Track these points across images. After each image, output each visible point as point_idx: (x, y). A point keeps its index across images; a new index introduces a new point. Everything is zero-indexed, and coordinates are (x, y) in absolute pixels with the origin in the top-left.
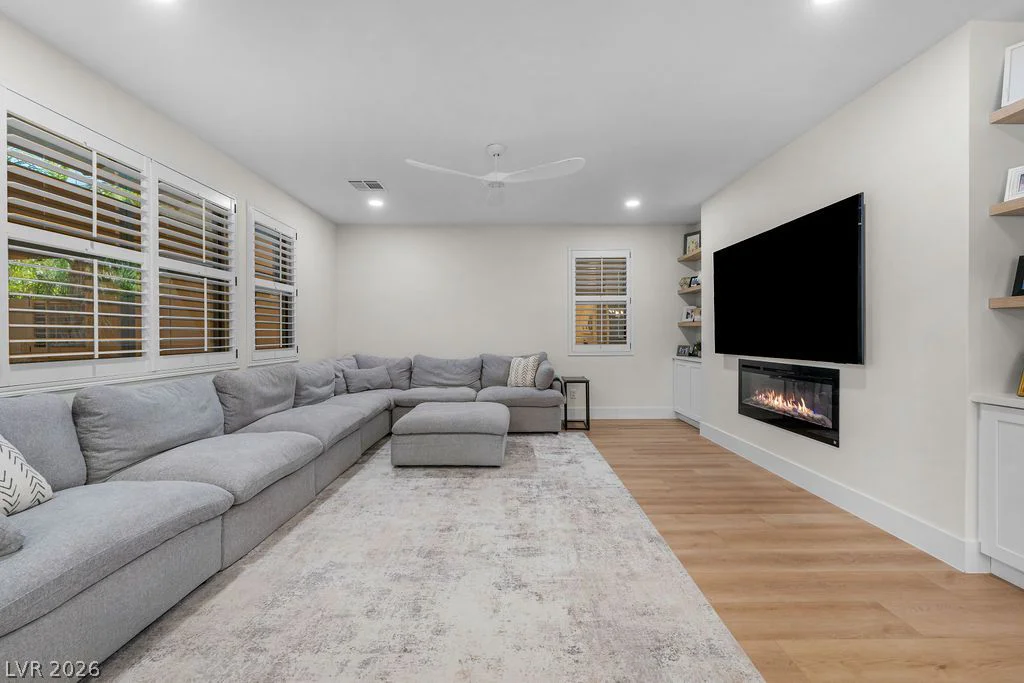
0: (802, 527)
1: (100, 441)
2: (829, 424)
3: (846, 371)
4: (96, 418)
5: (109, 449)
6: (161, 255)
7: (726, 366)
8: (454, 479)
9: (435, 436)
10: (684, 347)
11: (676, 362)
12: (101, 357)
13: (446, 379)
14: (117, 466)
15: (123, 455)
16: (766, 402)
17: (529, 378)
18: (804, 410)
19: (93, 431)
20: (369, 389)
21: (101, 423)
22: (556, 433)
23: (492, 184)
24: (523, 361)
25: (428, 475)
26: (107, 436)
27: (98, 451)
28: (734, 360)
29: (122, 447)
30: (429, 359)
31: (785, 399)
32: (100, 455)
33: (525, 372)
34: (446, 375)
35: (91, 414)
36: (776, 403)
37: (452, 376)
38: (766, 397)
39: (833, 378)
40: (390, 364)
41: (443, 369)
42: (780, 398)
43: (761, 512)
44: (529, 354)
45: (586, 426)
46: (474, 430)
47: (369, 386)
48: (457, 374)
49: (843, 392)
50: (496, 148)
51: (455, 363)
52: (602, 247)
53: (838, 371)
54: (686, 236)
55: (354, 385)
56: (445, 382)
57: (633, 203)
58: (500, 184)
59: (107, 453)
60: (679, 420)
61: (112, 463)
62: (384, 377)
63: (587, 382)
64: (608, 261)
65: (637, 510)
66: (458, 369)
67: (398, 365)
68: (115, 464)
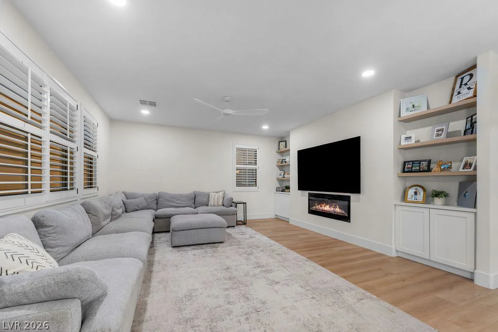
0: (346, 250)
1: (53, 242)
2: (347, 215)
3: (353, 197)
4: (50, 228)
5: (58, 246)
6: (51, 132)
7: (302, 196)
8: (208, 249)
9: (195, 230)
10: (279, 188)
11: (276, 194)
12: (32, 193)
13: (177, 203)
14: (62, 255)
15: (65, 249)
16: (321, 208)
17: (221, 202)
18: (338, 210)
19: (48, 236)
20: (137, 210)
21: (53, 231)
22: (234, 226)
23: (226, 114)
24: (217, 194)
25: (194, 249)
26: (56, 238)
27: (52, 248)
28: (306, 193)
29: (63, 244)
30: (167, 193)
31: (330, 207)
32: (54, 250)
33: (218, 200)
34: (178, 202)
35: (46, 226)
36: (326, 208)
37: (181, 202)
38: (321, 206)
39: (348, 199)
40: (147, 196)
41: (175, 198)
42: (328, 206)
43: (330, 247)
44: (219, 190)
45: (244, 223)
46: (214, 226)
47: (137, 209)
48: (182, 201)
49: (352, 204)
50: (228, 98)
51: (181, 196)
52: (248, 144)
53: (350, 196)
54: (279, 142)
55: (130, 208)
56: (177, 205)
57: (265, 127)
58: (229, 115)
59: (57, 249)
60: (277, 218)
61: (60, 254)
62: (145, 204)
63: (246, 203)
64: (250, 150)
65: (292, 252)
66: (183, 199)
67: (150, 197)
68: (61, 255)
